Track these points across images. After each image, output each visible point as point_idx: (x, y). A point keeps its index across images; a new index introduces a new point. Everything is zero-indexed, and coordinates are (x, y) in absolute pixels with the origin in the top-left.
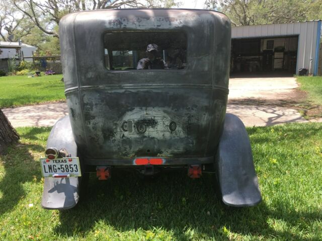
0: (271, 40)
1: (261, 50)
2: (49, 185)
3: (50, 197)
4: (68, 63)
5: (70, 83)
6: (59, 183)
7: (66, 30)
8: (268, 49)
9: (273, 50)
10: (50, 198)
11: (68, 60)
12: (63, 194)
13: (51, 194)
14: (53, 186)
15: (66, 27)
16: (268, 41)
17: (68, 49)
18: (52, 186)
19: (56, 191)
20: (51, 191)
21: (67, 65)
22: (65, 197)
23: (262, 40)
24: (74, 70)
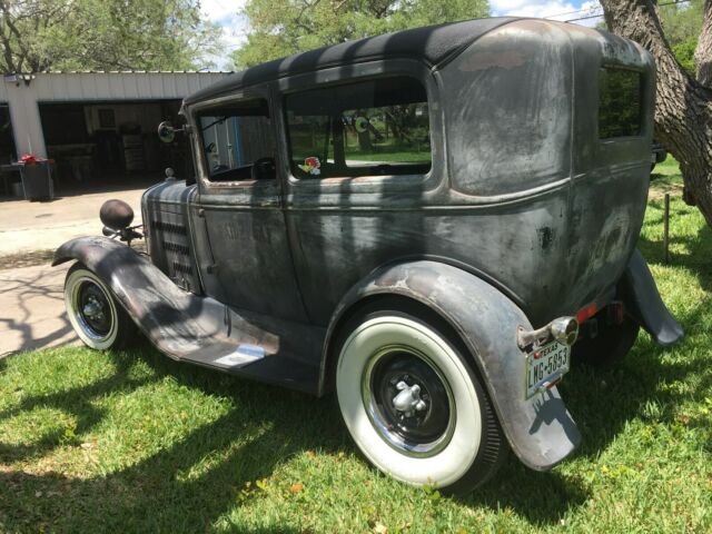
0: (107, 108)
1: (90, 131)
2: (525, 415)
3: (538, 441)
4: (556, 127)
5: (554, 171)
6: (542, 403)
7: (558, 55)
8: (104, 129)
9: (116, 129)
10: (540, 445)
11: (557, 121)
12: (555, 421)
13: (538, 435)
14: (535, 415)
15: (558, 50)
16: (100, 111)
17: (560, 98)
18: (531, 416)
19: (544, 423)
20: (534, 430)
21: (553, 132)
22: (561, 426)
23: (86, 109)
24: (567, 142)
